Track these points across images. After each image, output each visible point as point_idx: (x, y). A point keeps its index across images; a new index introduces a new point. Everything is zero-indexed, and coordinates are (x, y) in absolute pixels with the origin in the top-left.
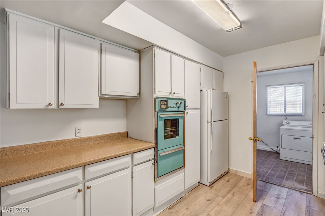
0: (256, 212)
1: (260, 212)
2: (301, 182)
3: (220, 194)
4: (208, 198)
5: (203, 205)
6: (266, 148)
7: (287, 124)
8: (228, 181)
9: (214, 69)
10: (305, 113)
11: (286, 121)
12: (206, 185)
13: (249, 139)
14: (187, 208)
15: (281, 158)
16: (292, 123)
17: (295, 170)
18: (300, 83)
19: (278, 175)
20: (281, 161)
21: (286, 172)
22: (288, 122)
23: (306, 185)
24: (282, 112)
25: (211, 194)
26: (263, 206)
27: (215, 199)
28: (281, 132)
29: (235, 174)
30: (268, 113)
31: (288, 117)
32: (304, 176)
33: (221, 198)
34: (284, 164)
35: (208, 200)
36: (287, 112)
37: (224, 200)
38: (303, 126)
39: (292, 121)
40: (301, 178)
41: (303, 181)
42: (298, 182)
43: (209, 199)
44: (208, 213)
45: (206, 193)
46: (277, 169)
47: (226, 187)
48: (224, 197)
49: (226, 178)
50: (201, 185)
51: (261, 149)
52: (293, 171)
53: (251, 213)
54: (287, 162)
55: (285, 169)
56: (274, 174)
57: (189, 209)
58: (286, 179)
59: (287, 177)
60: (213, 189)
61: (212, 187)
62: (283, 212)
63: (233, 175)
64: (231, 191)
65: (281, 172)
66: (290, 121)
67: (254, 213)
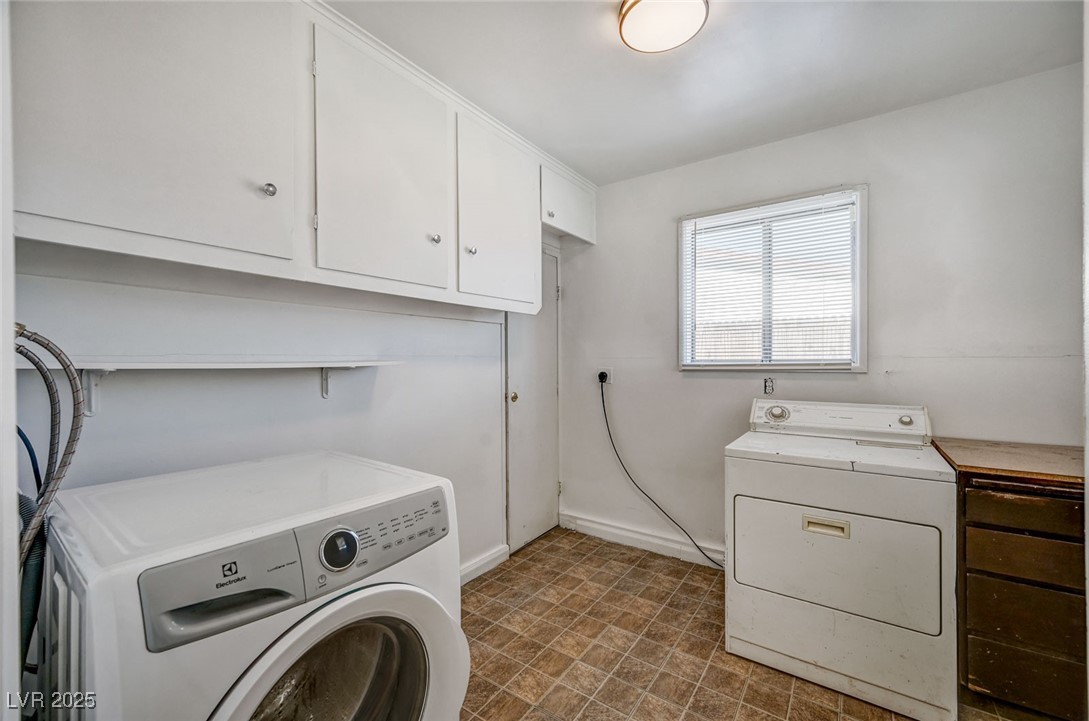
6: (677, 546)
7: (772, 422)
10: (869, 358)
11: (767, 404)
15: (731, 645)
16: (803, 414)
18: (841, 188)
22: (777, 411)
24: (753, 355)
28: (734, 482)
30: (687, 360)
31: (781, 383)
36: (779, 355)
38: (865, 438)
39: (801, 405)
51: (654, 550)
66: (789, 406)
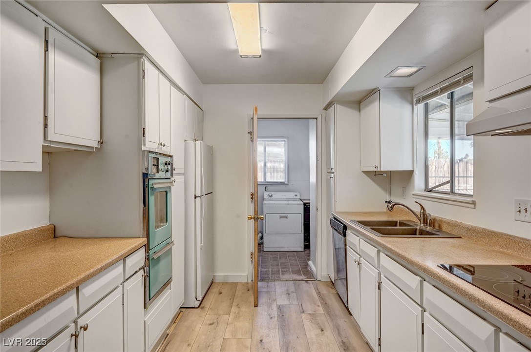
0: (276, 315)
1: (279, 314)
2: (298, 272)
3: (221, 312)
4: (209, 322)
5: (209, 332)
7: (269, 198)
8: (221, 293)
9: (195, 104)
10: (288, 180)
11: (267, 193)
12: (194, 308)
13: (248, 218)
14: (187, 344)
15: (265, 249)
16: (276, 195)
17: (286, 261)
18: (283, 137)
19: (272, 271)
20: (266, 254)
21: (278, 265)
22: (270, 195)
23: (304, 274)
24: (262, 179)
25: (208, 316)
26: (279, 307)
27: (219, 320)
29: (223, 283)
31: (269, 188)
32: (297, 265)
33: (227, 316)
34: (270, 256)
35: (211, 324)
36: (269, 180)
37: (231, 317)
39: (275, 193)
40: (296, 268)
41: (299, 270)
42: (296, 273)
43: (212, 322)
44: (222, 338)
45: (200, 317)
46: (266, 264)
47: (223, 302)
48: (229, 314)
49: (215, 290)
50: (183, 310)
52: (285, 263)
53: (271, 318)
54: (273, 253)
55: (275, 263)
56: (266, 271)
57: (192, 343)
58: (283, 274)
59: (282, 271)
60: (207, 309)
61: (203, 308)
62: (301, 306)
63: (221, 284)
64: (232, 303)
65: (273, 267)
66: (273, 193)
67: (274, 317)
